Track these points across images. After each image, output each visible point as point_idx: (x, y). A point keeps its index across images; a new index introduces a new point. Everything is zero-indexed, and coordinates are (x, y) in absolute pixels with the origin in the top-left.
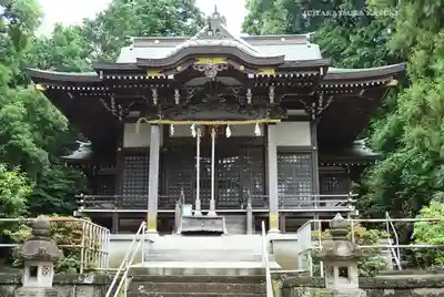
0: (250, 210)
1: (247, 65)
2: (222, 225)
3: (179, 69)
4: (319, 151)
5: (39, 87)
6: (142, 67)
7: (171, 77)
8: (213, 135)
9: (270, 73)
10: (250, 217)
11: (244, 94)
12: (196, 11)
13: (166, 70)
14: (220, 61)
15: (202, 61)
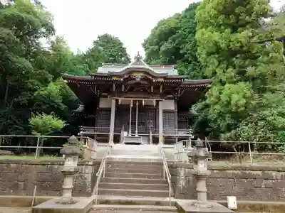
0: (151, 134)
1: (153, 77)
2: (140, 140)
3: (126, 77)
4: (178, 112)
5: (65, 81)
6: (110, 75)
7: (122, 80)
8: (137, 104)
9: (162, 80)
10: (151, 138)
11: (150, 88)
12: (126, 54)
13: (120, 77)
14: (142, 74)
15: (135, 74)
